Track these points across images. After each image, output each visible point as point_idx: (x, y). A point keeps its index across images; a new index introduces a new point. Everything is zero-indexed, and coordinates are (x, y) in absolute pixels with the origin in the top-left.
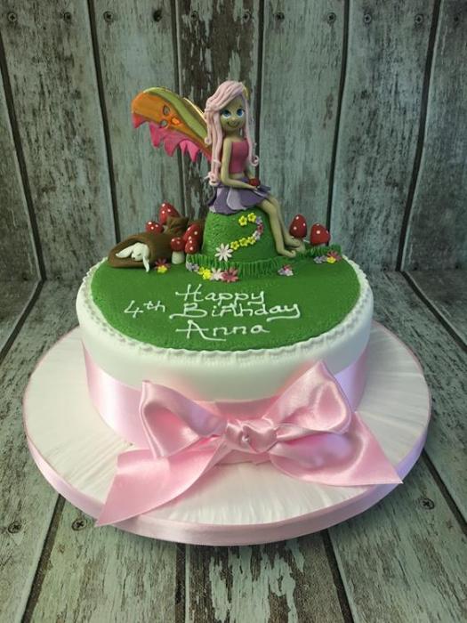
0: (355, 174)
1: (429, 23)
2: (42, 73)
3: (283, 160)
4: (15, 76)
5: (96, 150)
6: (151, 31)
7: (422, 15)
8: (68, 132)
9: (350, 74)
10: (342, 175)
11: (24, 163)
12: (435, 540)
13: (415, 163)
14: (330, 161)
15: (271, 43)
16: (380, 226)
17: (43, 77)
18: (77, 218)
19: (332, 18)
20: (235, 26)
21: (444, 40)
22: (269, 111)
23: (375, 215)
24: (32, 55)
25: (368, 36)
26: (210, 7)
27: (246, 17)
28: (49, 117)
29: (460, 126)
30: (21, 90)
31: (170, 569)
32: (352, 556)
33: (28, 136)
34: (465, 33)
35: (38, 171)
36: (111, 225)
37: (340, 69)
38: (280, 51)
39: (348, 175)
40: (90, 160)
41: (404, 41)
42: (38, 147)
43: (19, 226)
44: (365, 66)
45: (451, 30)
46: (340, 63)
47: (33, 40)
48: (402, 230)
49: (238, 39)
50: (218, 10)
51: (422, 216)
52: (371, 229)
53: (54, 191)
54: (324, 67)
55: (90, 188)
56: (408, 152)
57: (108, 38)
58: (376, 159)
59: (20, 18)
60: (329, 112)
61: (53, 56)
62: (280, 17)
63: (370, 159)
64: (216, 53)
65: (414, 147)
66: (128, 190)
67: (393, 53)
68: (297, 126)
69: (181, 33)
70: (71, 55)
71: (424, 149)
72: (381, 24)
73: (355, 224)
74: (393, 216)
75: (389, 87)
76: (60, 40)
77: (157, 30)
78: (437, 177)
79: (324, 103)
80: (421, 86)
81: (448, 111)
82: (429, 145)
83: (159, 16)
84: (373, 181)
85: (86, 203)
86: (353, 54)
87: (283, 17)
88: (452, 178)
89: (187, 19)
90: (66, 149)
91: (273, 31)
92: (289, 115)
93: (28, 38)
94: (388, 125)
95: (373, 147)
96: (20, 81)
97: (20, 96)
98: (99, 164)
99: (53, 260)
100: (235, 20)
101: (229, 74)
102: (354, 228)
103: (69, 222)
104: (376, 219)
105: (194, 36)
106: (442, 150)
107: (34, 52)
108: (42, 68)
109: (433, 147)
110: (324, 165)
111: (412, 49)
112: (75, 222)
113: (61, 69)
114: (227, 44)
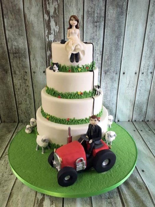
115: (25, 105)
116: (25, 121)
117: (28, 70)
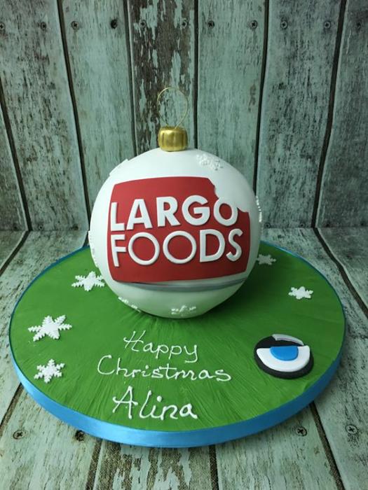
0: (275, 149)
1: (335, 28)
2: (25, 69)
3: (217, 137)
4: (4, 72)
5: (68, 129)
6: (109, 36)
7: (329, 21)
8: (46, 115)
9: (269, 70)
10: (265, 149)
11: (13, 139)
12: (302, 463)
13: (325, 141)
14: (255, 138)
15: (205, 45)
16: (297, 191)
17: (26, 73)
18: (54, 182)
19: (254, 24)
20: (176, 31)
21: (348, 41)
22: (205, 98)
23: (293, 181)
24: (17, 56)
25: (285, 38)
26: (156, 18)
27: (184, 24)
28: (31, 103)
29: (363, 111)
30: (9, 83)
31: (83, 477)
32: (231, 473)
33: (15, 118)
34: (366, 36)
35: (23, 145)
36: (81, 188)
37: (261, 66)
38: (212, 51)
39: (270, 150)
40: (63, 136)
41: (315, 43)
42: (23, 126)
43: (10, 187)
44: (281, 64)
45: (354, 33)
46: (261, 61)
47: (18, 44)
48: (316, 195)
49: (178, 41)
50: (162, 19)
51: (331, 182)
52: (290, 193)
53: (36, 160)
54: (248, 64)
55: (64, 159)
56: (319, 132)
57: (75, 42)
58: (292, 136)
59: (7, 27)
60: (253, 100)
61: (33, 56)
62: (211, 24)
63: (288, 136)
64: (161, 52)
65: (324, 128)
66: (94, 160)
67: (305, 52)
68: (227, 110)
69: (133, 38)
70: (47, 56)
71: (332, 130)
72: (295, 29)
73: (277, 189)
74: (308, 182)
75: (302, 80)
76: (38, 44)
77: (113, 36)
78: (343, 153)
79: (249, 92)
80: (330, 78)
81: (352, 100)
82: (337, 127)
83: (115, 24)
84: (290, 155)
85: (61, 170)
86: (272, 54)
87: (214, 25)
88: (356, 154)
89: (137, 27)
90: (44, 128)
91: (206, 36)
92: (221, 101)
93: (13, 43)
94: (301, 110)
95: (289, 127)
96: (8, 76)
97: (8, 87)
98: (71, 140)
99: (36, 214)
100: (176, 27)
101: (172, 69)
102: (276, 192)
103: (48, 185)
104: (294, 185)
105: (144, 39)
106: (347, 131)
107: (18, 53)
108: (25, 65)
109: (340, 129)
110: (250, 141)
111: (322, 49)
112: (52, 184)
113: (40, 67)
114: (170, 46)
115: (46, 164)
116: (52, 224)
117: (51, 18)
